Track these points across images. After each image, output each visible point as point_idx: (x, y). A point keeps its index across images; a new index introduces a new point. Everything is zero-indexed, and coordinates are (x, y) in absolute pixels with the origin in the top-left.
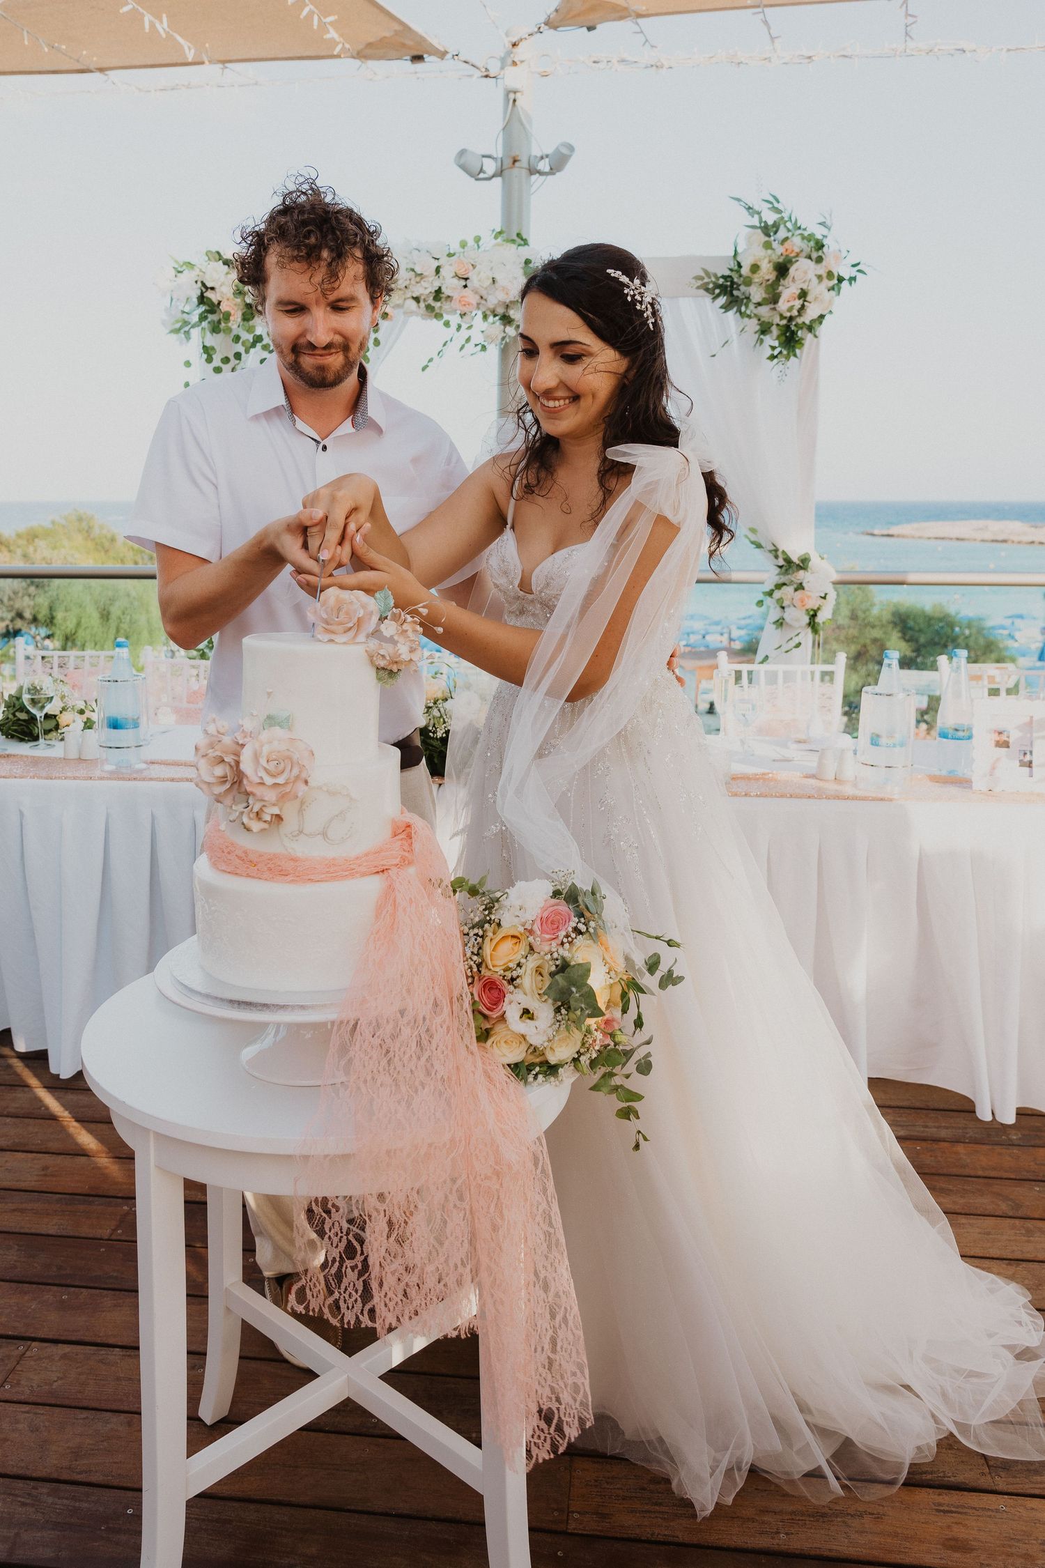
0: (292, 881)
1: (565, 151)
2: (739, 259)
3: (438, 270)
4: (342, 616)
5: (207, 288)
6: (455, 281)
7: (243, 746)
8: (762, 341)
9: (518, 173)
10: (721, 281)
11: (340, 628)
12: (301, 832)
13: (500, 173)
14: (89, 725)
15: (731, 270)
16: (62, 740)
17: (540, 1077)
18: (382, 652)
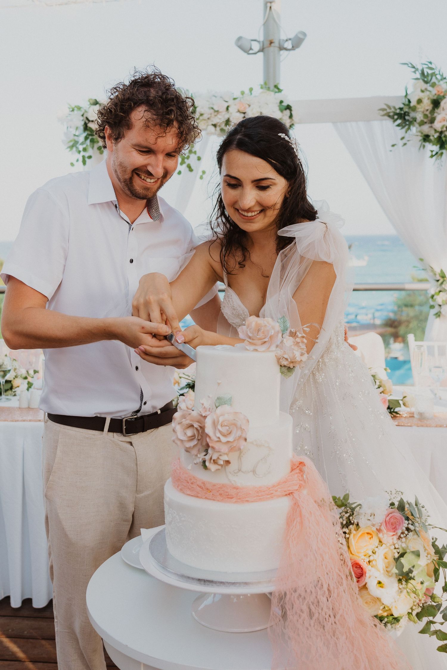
0: (236, 502)
1: (301, 36)
2: (409, 97)
3: (227, 108)
4: (261, 335)
5: (89, 121)
6: (238, 114)
7: (205, 417)
8: (424, 146)
9: (273, 49)
10: (398, 111)
11: (260, 342)
12: (240, 470)
13: (262, 50)
14: (30, 385)
15: (404, 104)
16: (15, 395)
17: (389, 625)
18: (286, 356)
